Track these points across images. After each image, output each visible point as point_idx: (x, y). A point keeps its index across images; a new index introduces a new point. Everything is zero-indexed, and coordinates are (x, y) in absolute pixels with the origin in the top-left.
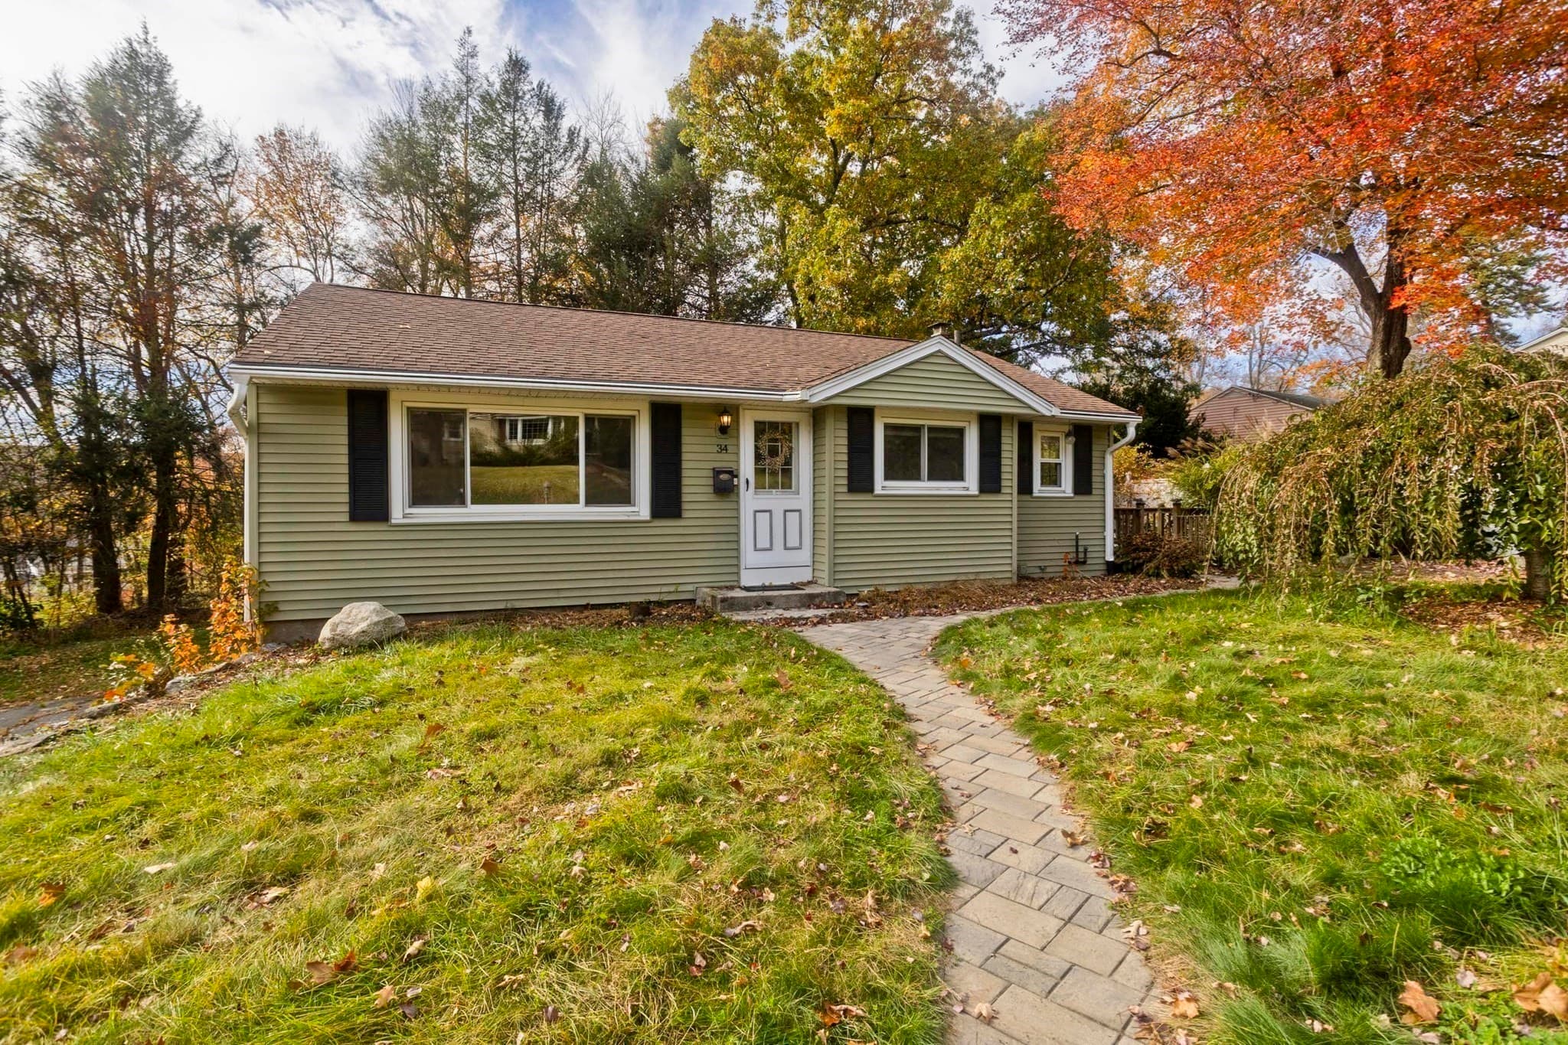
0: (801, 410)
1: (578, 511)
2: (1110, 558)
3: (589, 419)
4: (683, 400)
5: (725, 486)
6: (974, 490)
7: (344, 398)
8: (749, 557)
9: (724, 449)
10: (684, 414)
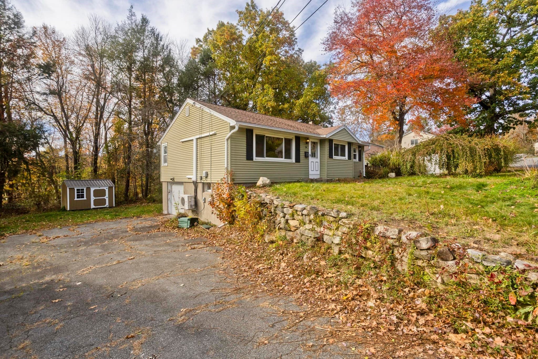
0: (317, 139)
1: (283, 160)
2: (364, 175)
3: (285, 139)
4: (300, 136)
5: (306, 156)
6: (347, 159)
7: (245, 130)
8: (311, 172)
9: (306, 147)
10: (301, 139)
